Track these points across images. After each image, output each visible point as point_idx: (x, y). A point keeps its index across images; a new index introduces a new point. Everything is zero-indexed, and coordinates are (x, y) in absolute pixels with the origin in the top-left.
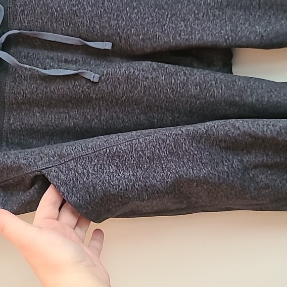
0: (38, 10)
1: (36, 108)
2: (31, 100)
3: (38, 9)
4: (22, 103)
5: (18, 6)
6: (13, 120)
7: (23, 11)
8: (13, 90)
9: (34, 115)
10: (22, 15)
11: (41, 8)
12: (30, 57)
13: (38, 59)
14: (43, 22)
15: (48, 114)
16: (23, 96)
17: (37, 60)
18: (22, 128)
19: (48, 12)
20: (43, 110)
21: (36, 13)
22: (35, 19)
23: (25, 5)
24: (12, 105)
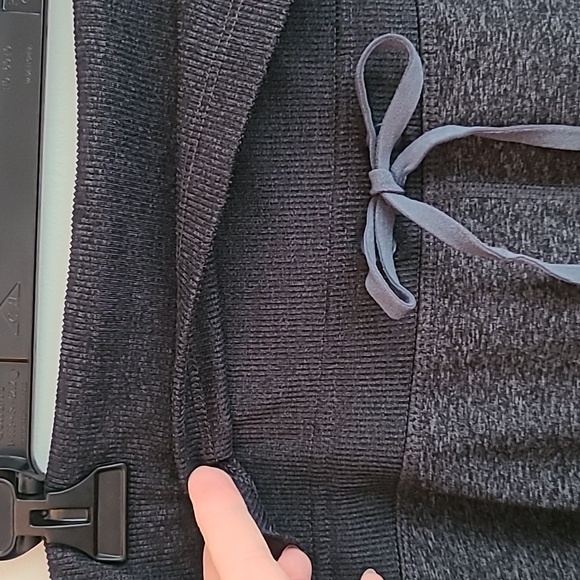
0: (526, 58)
1: (513, 382)
2: (503, 353)
3: (525, 54)
4: (472, 365)
5: (457, 49)
6: (437, 423)
7: (473, 64)
8: (444, 323)
9: (507, 406)
10: (472, 76)
11: (534, 51)
12: (491, 211)
13: (517, 218)
14: (543, 99)
15: (554, 400)
16: (478, 343)
17: (513, 222)
18: (468, 447)
19: (560, 64)
20: (537, 387)
21: (519, 68)
22: (514, 86)
23: (483, 45)
24: (437, 371)
